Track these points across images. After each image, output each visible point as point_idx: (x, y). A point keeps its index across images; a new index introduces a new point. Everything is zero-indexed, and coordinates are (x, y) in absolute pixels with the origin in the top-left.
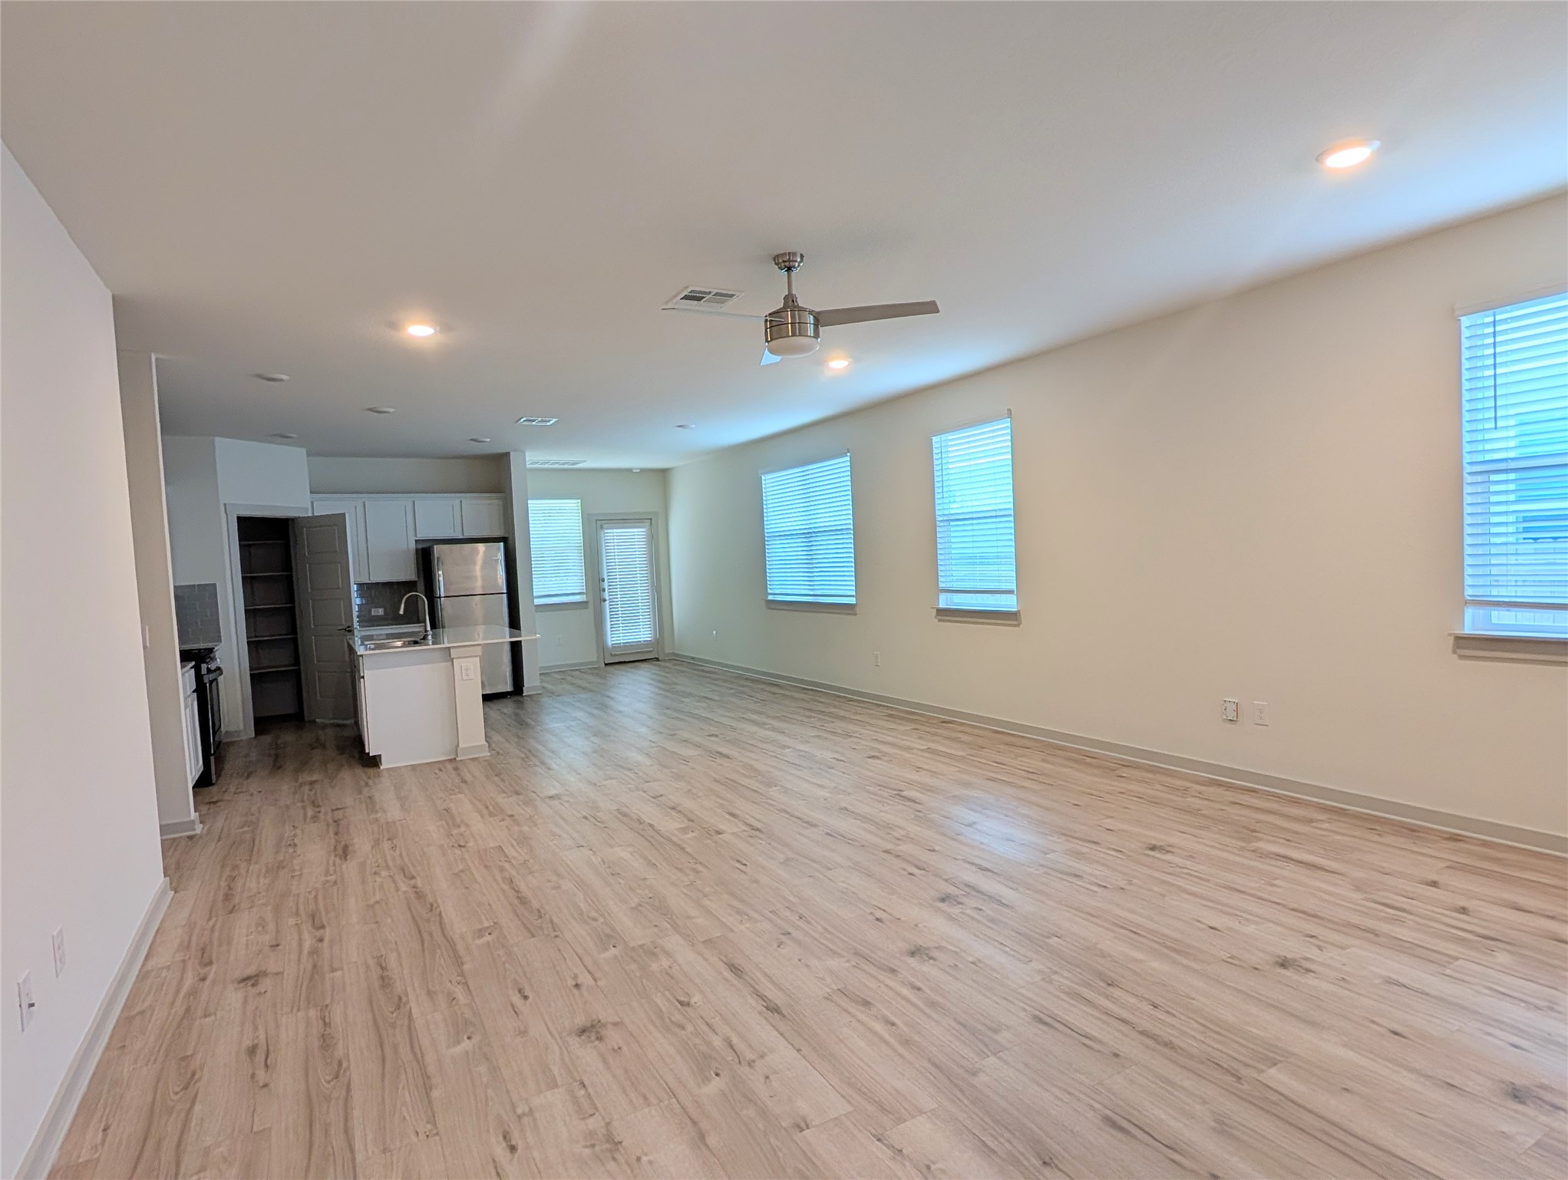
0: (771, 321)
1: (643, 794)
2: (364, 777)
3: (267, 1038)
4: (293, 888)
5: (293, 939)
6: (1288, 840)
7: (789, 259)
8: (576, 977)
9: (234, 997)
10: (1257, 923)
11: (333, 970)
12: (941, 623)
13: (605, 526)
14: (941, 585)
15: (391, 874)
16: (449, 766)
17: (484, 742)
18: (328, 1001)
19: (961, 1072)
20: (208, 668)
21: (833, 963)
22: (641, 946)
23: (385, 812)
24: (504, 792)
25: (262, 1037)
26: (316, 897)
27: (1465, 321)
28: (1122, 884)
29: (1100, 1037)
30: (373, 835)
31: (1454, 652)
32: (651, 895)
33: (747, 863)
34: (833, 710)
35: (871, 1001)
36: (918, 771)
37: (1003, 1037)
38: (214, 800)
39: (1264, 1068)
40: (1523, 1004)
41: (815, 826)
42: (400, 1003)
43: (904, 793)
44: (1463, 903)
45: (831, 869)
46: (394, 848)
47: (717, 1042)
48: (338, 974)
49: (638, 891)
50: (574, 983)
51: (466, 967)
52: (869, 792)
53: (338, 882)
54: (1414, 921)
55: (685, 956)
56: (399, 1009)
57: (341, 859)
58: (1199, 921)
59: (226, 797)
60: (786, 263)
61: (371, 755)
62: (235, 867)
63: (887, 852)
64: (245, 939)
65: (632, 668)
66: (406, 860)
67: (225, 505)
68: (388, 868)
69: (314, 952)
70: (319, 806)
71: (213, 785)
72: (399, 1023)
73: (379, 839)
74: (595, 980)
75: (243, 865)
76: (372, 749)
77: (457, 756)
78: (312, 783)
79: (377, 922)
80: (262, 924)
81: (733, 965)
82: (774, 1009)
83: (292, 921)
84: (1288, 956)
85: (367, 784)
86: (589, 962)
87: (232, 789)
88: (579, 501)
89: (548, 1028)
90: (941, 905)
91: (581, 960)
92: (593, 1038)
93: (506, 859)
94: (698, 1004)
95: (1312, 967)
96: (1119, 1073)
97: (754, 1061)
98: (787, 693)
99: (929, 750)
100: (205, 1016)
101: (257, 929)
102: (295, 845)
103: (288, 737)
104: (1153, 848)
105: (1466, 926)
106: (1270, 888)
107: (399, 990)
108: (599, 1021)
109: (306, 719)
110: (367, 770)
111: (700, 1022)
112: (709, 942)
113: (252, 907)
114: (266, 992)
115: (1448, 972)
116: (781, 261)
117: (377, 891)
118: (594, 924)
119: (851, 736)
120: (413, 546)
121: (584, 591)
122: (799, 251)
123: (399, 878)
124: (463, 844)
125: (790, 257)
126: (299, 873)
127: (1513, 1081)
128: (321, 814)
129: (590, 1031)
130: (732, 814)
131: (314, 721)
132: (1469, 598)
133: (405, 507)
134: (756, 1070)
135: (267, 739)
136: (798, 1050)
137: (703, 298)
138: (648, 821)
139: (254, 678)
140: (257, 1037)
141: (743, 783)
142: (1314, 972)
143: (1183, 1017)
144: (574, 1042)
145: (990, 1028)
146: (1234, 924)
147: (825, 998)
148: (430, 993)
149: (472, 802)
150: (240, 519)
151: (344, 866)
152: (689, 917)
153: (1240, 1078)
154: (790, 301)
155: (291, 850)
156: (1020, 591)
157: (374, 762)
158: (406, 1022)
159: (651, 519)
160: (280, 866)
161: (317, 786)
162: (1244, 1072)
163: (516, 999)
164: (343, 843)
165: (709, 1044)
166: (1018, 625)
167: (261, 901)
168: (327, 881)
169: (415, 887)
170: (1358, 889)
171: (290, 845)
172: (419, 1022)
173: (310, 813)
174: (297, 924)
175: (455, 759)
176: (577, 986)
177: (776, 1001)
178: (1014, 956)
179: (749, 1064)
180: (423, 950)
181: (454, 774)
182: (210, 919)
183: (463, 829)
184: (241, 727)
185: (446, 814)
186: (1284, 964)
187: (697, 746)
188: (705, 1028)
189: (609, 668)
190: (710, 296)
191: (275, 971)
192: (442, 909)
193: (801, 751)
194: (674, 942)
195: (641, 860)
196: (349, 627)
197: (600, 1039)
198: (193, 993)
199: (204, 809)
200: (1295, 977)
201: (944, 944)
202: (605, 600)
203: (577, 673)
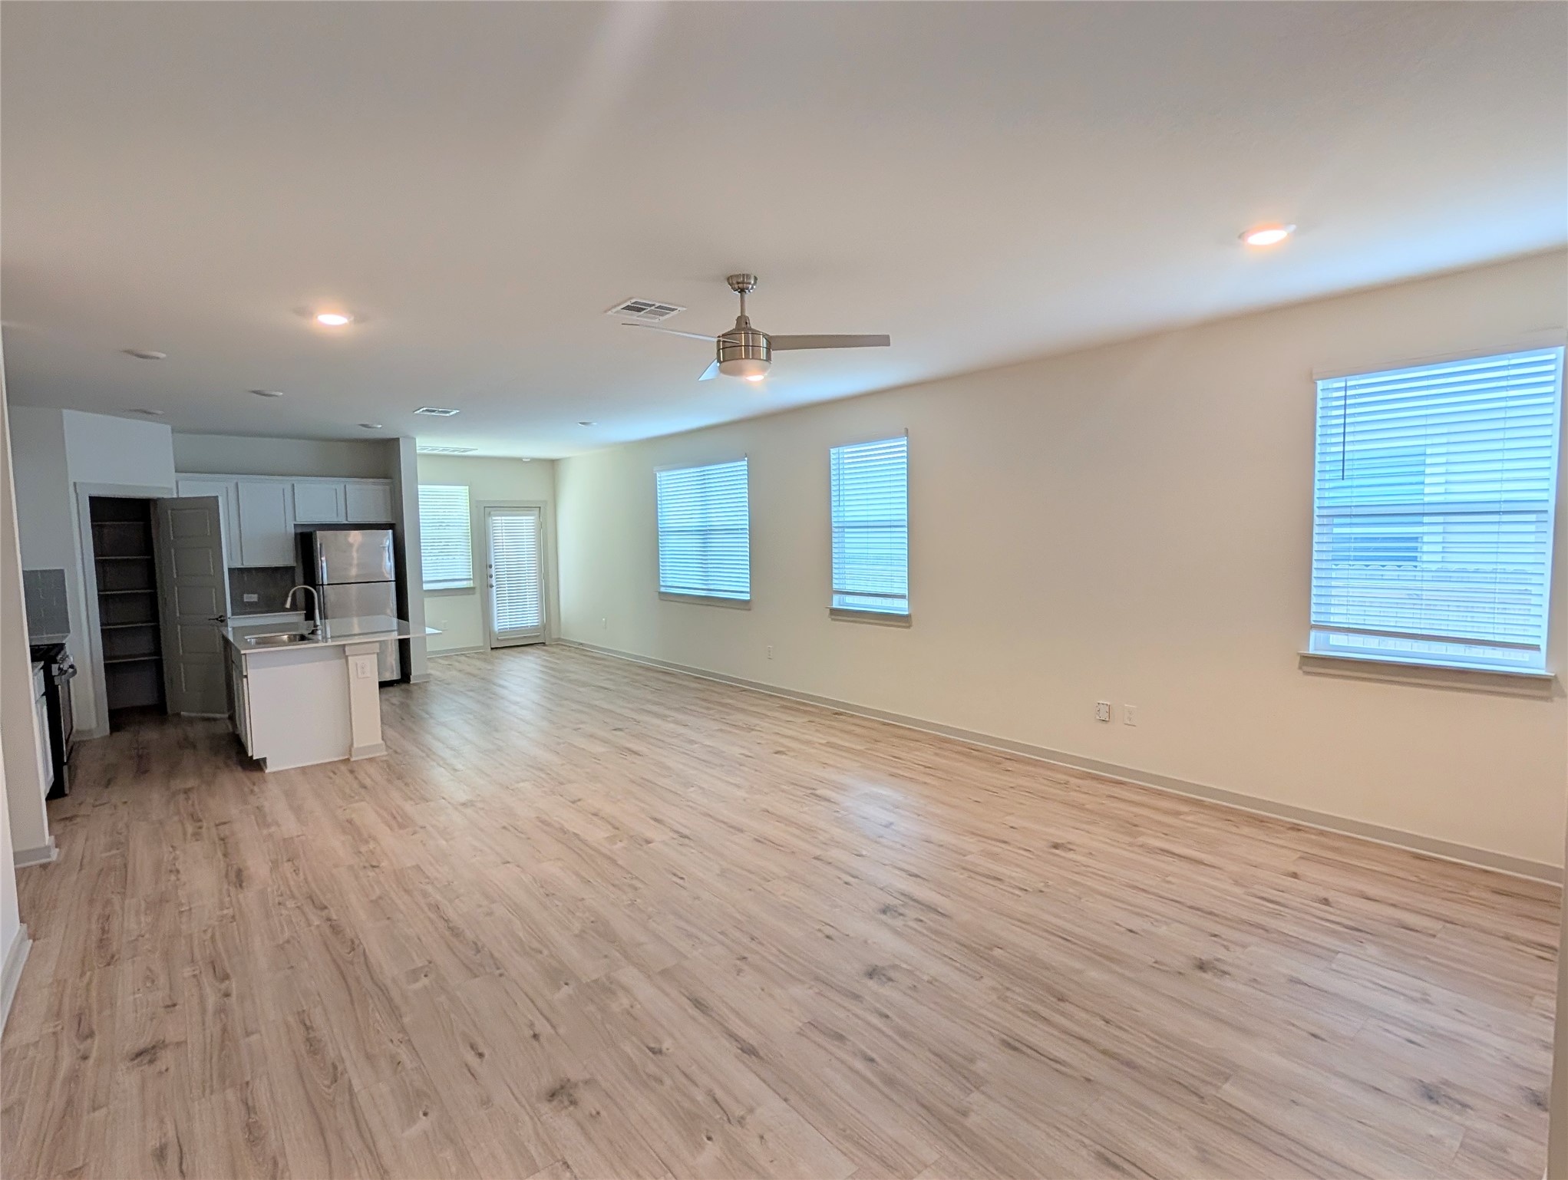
0: (724, 342)
1: (561, 798)
2: (248, 783)
3: (177, 1134)
4: (184, 927)
5: (192, 995)
6: (1166, 834)
7: (744, 280)
8: (532, 1025)
9: (128, 1080)
10: (1166, 923)
11: (248, 1034)
12: (834, 622)
13: (492, 513)
14: (835, 587)
15: (299, 904)
16: (343, 768)
17: (380, 741)
18: (248, 1078)
19: (950, 1112)
20: (59, 669)
21: (797, 991)
22: (596, 981)
23: (278, 824)
24: (411, 799)
25: (171, 1133)
26: (213, 937)
27: (1320, 384)
28: (1041, 886)
29: (1068, 1060)
30: (269, 855)
31: (1300, 668)
32: (593, 919)
33: (684, 876)
34: (730, 701)
35: (844, 1034)
36: (824, 768)
37: (981, 1066)
38: (68, 815)
39: (1219, 1084)
40: (1402, 997)
41: (741, 831)
42: (335, 1074)
43: (818, 792)
44: (1323, 894)
45: (769, 881)
46: (296, 871)
47: (700, 1097)
48: (255, 1038)
49: (578, 914)
50: (532, 1033)
51: (406, 1020)
52: (783, 791)
53: (237, 917)
54: (1292, 915)
55: (645, 992)
56: (336, 1081)
57: (236, 887)
58: (1117, 924)
59: (83, 811)
60: (739, 283)
61: (254, 758)
62: (108, 902)
63: (816, 858)
64: (132, 998)
65: (519, 653)
66: (313, 885)
67: (75, 484)
68: (293, 897)
69: (221, 1010)
70: (200, 821)
71: (66, 795)
72: (339, 1100)
73: (277, 860)
74: (553, 1027)
75: (116, 899)
76: (256, 752)
77: (351, 755)
78: (186, 791)
79: (292, 967)
80: (150, 978)
81: (696, 1000)
82: (749, 1050)
83: (187, 972)
84: (1203, 958)
85: (252, 791)
86: (540, 1003)
87: (90, 800)
88: (467, 487)
89: (513, 1094)
90: (883, 917)
91: (533, 1002)
92: (566, 1103)
93: (427, 880)
94: (670, 1051)
95: (1226, 968)
96: (1097, 1100)
97: (743, 1118)
98: (680, 682)
99: (829, 744)
100: (94, 1110)
101: (145, 984)
102: (178, 871)
103: (150, 735)
104: (1056, 846)
105: (1332, 918)
106: (1167, 886)
107: (331, 1054)
108: (569, 1080)
109: (169, 710)
110: (249, 774)
111: (678, 1075)
112: (665, 973)
113: (134, 956)
114: (167, 1070)
115: (1334, 966)
116: (734, 282)
117: (285, 927)
118: (539, 956)
119: (753, 730)
120: (291, 530)
121: (472, 577)
122: (752, 272)
123: (308, 909)
124: (374, 864)
125: (743, 278)
126: (187, 908)
127: (1422, 1079)
128: (204, 830)
129: (560, 1093)
130: (656, 820)
131: (178, 715)
132: (1314, 623)
133: (283, 490)
134: (748, 1130)
135: (124, 737)
136: (786, 1100)
137: (645, 309)
138: (572, 830)
139: (108, 668)
140: (165, 1134)
141: (660, 784)
142: (1229, 974)
143: (1132, 1031)
144: (545, 1108)
145: (965, 1058)
146: (1147, 926)
147: (798, 1033)
148: (369, 1057)
149: (377, 812)
150: (92, 499)
151: (241, 896)
152: (640, 944)
153: (1202, 1098)
154: (743, 322)
155: (173, 878)
156: (912, 595)
157: (258, 765)
158: (347, 1097)
159: (540, 508)
160: (163, 900)
161: (194, 796)
162: (1204, 1090)
163: (471, 1058)
164: (235, 866)
165: (693, 1101)
166: (909, 627)
167: (148, 947)
168: (223, 916)
169: (329, 919)
170: (1236, 883)
171: (171, 871)
172: (363, 1098)
173: (190, 829)
174: (195, 976)
175: (348, 759)
176: (535, 1036)
177: (751, 1042)
178: (967, 973)
179: (739, 1121)
180: (352, 1003)
181: (350, 777)
182: (83, 974)
183: (372, 845)
184: (94, 725)
185: (349, 825)
186: (1202, 966)
187: (605, 741)
188: (684, 1080)
189: (495, 653)
190: (653, 308)
191: (176, 1040)
192: (365, 945)
193: (709, 746)
194: (628, 975)
195: (574, 877)
196: (221, 617)
197: (573, 1103)
198: (74, 1077)
199: (59, 828)
200: (1216, 980)
201: (897, 962)
202: (492, 586)
203: (463, 658)
